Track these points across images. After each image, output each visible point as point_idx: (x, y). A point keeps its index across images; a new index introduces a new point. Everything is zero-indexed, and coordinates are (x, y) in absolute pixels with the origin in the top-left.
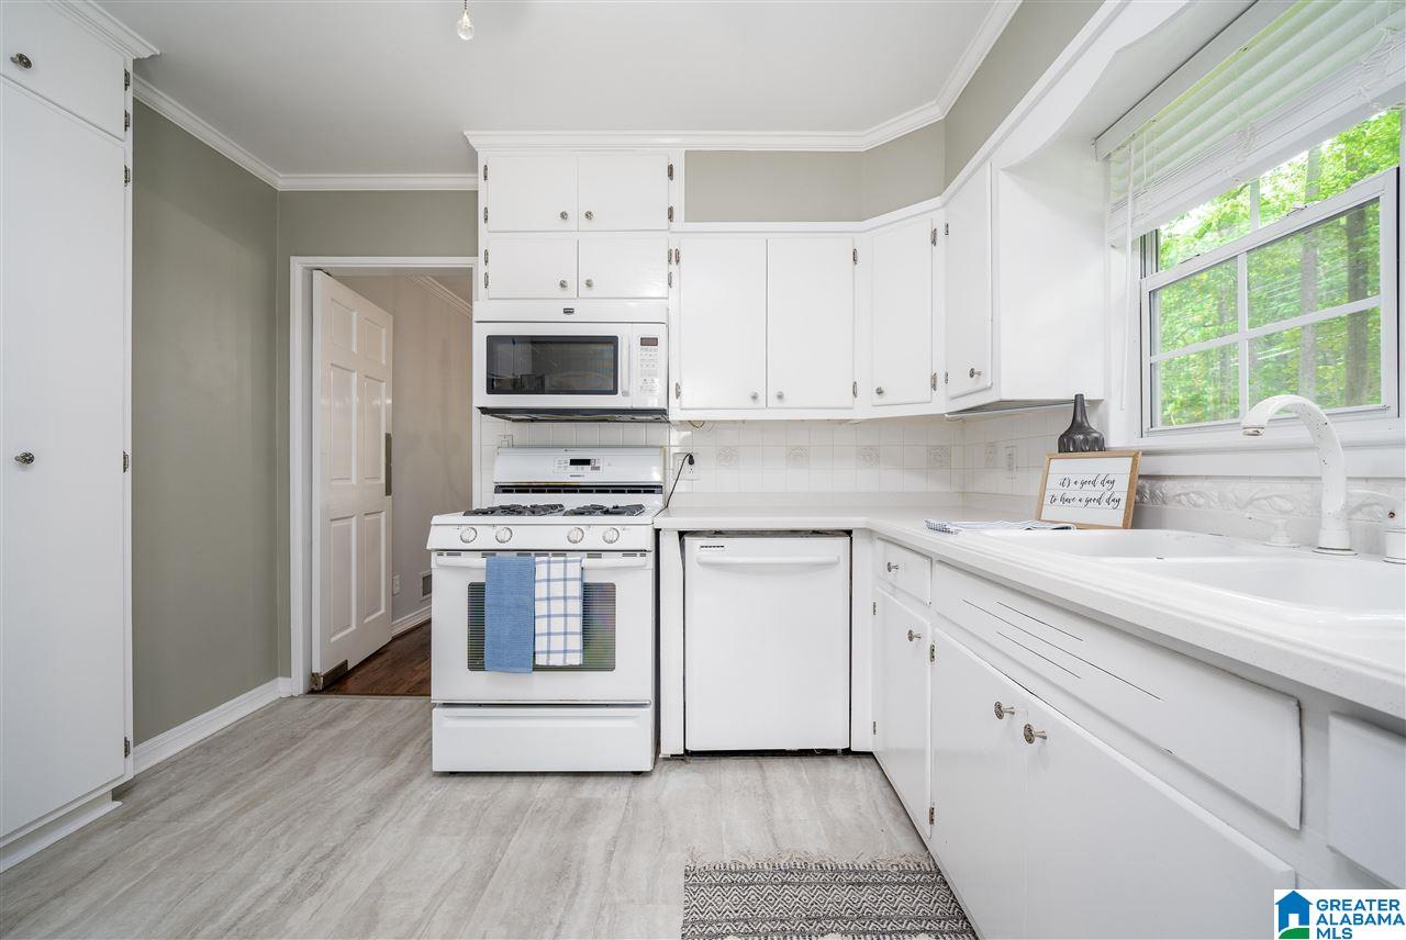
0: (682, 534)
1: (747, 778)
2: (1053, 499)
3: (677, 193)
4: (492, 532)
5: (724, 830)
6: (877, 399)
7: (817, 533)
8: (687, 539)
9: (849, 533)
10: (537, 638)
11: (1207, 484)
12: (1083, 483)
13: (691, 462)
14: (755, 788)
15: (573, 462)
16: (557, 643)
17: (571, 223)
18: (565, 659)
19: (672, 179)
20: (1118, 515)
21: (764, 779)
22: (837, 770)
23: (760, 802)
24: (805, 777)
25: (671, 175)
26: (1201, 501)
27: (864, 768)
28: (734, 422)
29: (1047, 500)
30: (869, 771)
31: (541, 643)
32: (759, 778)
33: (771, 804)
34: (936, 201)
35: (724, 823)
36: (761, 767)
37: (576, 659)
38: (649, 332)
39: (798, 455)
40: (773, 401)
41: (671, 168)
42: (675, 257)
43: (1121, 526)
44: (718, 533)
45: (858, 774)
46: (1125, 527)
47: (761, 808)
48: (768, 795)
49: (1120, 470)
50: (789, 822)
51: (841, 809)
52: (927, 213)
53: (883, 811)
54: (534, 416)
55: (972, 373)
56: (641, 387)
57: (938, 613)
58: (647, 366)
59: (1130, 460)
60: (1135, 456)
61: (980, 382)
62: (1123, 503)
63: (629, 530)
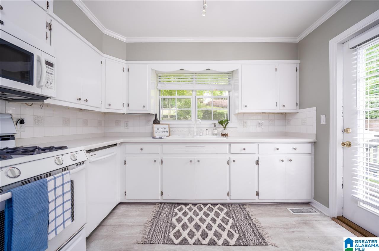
1: (107, 229)
2: (156, 132)
7: (109, 146)
9: (116, 145)
10: (49, 225)
13: (22, 122)
14: (114, 227)
18: (64, 225)
21: (111, 225)
22: (118, 211)
24: (116, 217)
27: (120, 207)
31: (51, 227)
32: (109, 227)
37: (69, 222)
38: (51, 60)
40: (83, 102)
44: (89, 151)
47: (125, 227)
48: (120, 225)
49: (167, 127)
50: (134, 222)
52: (122, 63)
53: (139, 207)
55: (144, 107)
56: (46, 85)
57: (163, 154)
58: (49, 75)
59: (168, 125)
60: (169, 125)
61: (145, 109)
62: (168, 132)
63: (78, 153)
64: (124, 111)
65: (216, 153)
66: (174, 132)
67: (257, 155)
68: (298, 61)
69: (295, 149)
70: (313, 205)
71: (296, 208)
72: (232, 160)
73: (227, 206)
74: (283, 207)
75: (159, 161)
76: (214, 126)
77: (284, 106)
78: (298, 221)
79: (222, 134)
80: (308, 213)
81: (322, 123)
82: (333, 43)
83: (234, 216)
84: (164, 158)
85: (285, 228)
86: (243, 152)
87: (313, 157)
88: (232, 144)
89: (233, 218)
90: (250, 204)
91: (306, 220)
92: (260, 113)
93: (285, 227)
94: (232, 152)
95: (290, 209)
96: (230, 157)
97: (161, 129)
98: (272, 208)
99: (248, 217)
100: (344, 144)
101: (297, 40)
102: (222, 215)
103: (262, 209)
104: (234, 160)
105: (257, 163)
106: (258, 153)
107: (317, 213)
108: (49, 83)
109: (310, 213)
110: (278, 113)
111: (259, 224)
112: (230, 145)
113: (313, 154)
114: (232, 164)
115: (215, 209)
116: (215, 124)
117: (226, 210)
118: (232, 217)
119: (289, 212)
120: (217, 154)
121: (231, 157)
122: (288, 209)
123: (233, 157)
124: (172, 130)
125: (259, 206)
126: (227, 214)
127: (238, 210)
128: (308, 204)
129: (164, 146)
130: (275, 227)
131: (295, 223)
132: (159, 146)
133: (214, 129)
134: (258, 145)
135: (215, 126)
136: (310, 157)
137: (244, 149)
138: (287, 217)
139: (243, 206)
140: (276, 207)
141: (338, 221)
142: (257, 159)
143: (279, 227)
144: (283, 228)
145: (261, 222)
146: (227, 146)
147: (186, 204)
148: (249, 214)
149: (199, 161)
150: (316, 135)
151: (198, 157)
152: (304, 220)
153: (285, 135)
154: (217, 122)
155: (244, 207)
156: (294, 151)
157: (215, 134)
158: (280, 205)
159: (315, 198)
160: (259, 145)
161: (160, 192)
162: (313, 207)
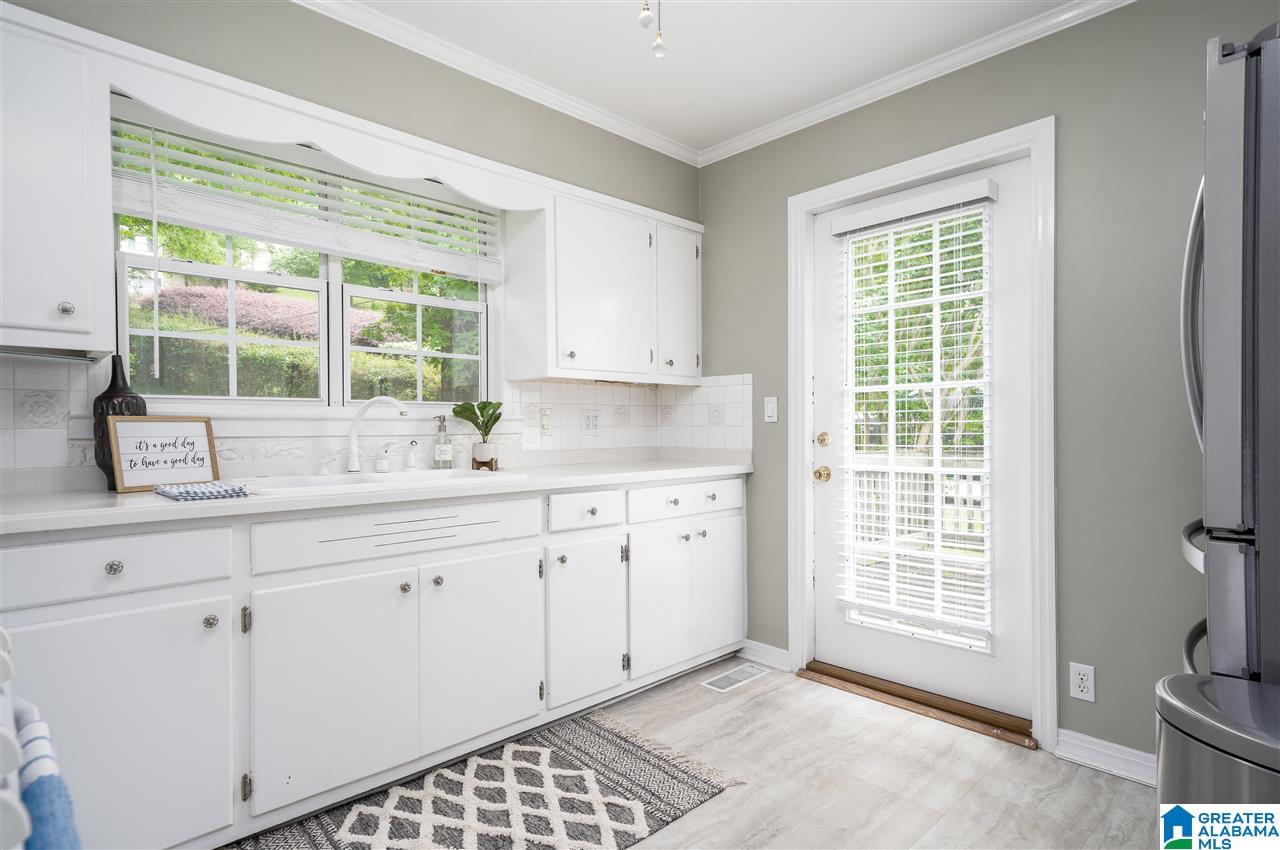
2: (133, 464)
20: (208, 472)
29: (125, 465)
46: (214, 479)
55: (65, 311)
57: (257, 575)
59: (202, 426)
60: (208, 422)
62: (208, 461)
67: (625, 529)
68: (700, 228)
69: (713, 497)
70: (747, 656)
71: (717, 677)
72: (554, 556)
73: (539, 739)
74: (689, 684)
75: (230, 620)
76: (440, 430)
77: (671, 363)
78: (742, 705)
79: (474, 459)
80: (749, 680)
81: (767, 420)
82: (798, 205)
83: (586, 759)
84: (262, 594)
85: (729, 734)
86: (589, 520)
87: (745, 516)
88: (554, 498)
89: (586, 765)
90: (601, 706)
91: (756, 697)
92: (591, 381)
93: (725, 731)
95: (708, 684)
96: (546, 549)
97: (164, 446)
98: (666, 697)
99: (625, 744)
100: (818, 475)
101: (701, 160)
102: (545, 769)
103: (644, 709)
104: (561, 555)
105: (626, 555)
106: (627, 522)
107: (764, 674)
109: (753, 679)
110: (640, 385)
111: (666, 752)
112: (547, 502)
113: (745, 508)
114: (554, 570)
115: (507, 762)
116: (442, 419)
117: (546, 753)
118: (583, 763)
119: (709, 691)
120: (504, 540)
121: (549, 547)
122: (704, 684)
123: (557, 546)
125: (630, 703)
126: (556, 761)
127: (580, 736)
128: (734, 656)
129: (260, 531)
130: (706, 742)
131: (740, 714)
132: (228, 536)
133: (437, 442)
134: (627, 492)
135: (442, 428)
136: (740, 517)
137: (593, 512)
138: (715, 704)
139: (587, 720)
140: (674, 689)
141: (812, 674)
142: (624, 544)
143: (716, 738)
144: (725, 735)
145: (669, 744)
146: (537, 504)
148: (624, 734)
149: (438, 582)
150: (753, 452)
151: (432, 565)
152: (752, 698)
153: (656, 457)
154: (447, 409)
155: (593, 723)
156: (711, 505)
157: (445, 462)
158: (680, 682)
159: (751, 634)
160: (631, 493)
162: (749, 660)
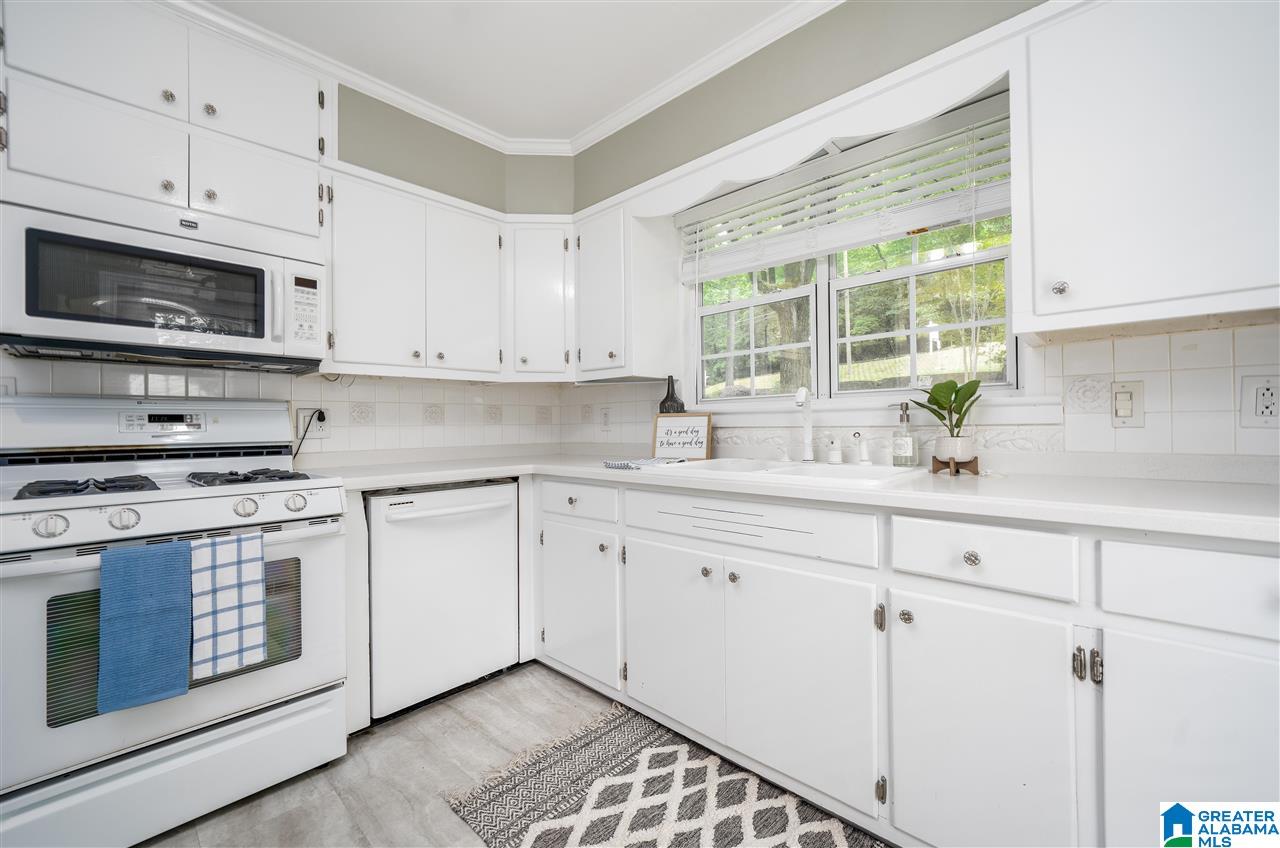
0: (367, 495)
1: (445, 720)
2: (662, 444)
3: (328, 123)
4: (101, 517)
5: (459, 764)
6: (521, 367)
7: (489, 482)
8: (374, 501)
9: (515, 479)
10: (195, 645)
11: (742, 431)
12: (680, 433)
13: (321, 417)
14: (458, 724)
15: (153, 418)
16: (228, 644)
17: (178, 110)
18: (241, 659)
19: (323, 107)
20: (703, 452)
21: (461, 713)
22: (514, 683)
23: (473, 731)
24: (492, 698)
25: (322, 103)
26: (739, 441)
27: (531, 673)
28: (370, 377)
29: (658, 444)
30: (536, 674)
31: (202, 651)
32: (454, 715)
33: (481, 728)
34: (568, 218)
35: (455, 761)
36: (449, 706)
37: (258, 656)
38: (307, 273)
39: (434, 414)
40: (434, 361)
41: (321, 95)
42: (326, 194)
43: (704, 456)
44: (402, 490)
45: (532, 679)
46: (707, 458)
47: (477, 735)
48: (474, 724)
49: (702, 424)
50: (508, 732)
51: (537, 706)
52: (561, 224)
53: (567, 694)
54: (89, 352)
55: (611, 355)
56: (296, 333)
57: (628, 526)
58: (304, 310)
59: (706, 418)
60: (709, 415)
61: (616, 362)
62: (705, 444)
63: (317, 494)
64: (571, 374)
65: (815, 555)
66: (736, 444)
67: (1090, 617)
72: (897, 609)
75: (616, 551)
76: (902, 420)
79: (934, 458)
84: (632, 540)
86: (966, 572)
94: (897, 563)
96: (888, 593)
104: (907, 608)
105: (1088, 666)
106: (1098, 605)
108: (306, 326)
112: (888, 522)
116: (904, 407)
120: (819, 558)
121: (891, 590)
123: (906, 594)
124: (731, 438)
129: (631, 495)
135: (904, 418)
137: (971, 560)
142: (1088, 646)
147: (699, 750)
157: (906, 460)
161: (619, 666)
